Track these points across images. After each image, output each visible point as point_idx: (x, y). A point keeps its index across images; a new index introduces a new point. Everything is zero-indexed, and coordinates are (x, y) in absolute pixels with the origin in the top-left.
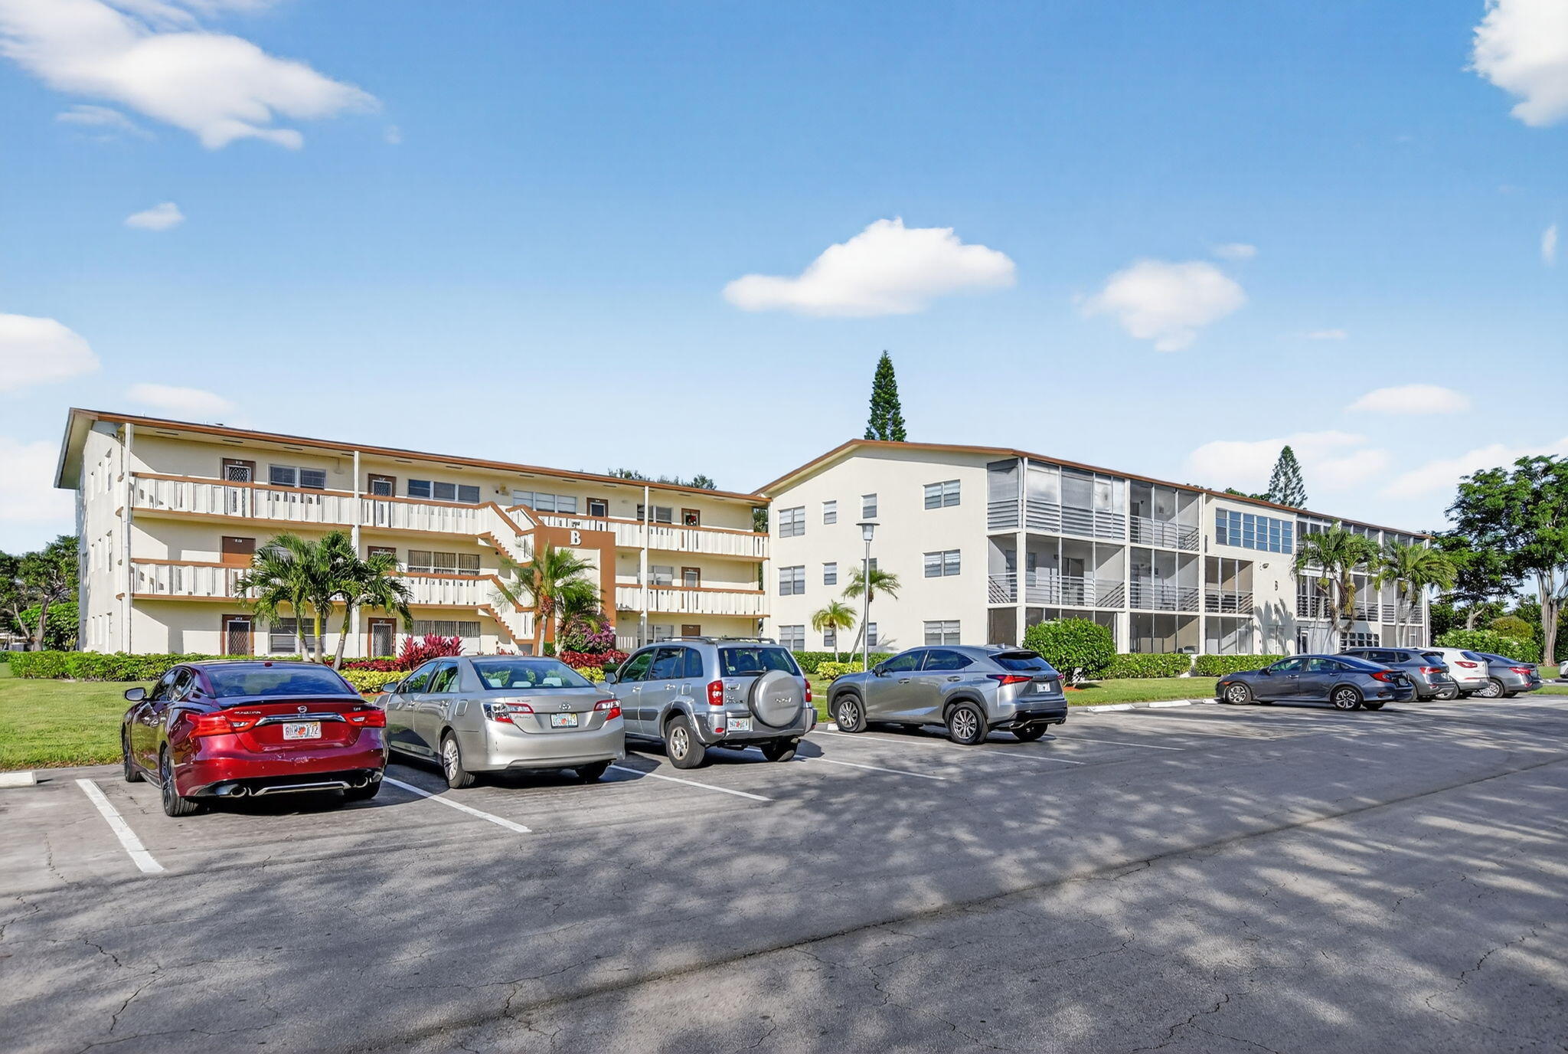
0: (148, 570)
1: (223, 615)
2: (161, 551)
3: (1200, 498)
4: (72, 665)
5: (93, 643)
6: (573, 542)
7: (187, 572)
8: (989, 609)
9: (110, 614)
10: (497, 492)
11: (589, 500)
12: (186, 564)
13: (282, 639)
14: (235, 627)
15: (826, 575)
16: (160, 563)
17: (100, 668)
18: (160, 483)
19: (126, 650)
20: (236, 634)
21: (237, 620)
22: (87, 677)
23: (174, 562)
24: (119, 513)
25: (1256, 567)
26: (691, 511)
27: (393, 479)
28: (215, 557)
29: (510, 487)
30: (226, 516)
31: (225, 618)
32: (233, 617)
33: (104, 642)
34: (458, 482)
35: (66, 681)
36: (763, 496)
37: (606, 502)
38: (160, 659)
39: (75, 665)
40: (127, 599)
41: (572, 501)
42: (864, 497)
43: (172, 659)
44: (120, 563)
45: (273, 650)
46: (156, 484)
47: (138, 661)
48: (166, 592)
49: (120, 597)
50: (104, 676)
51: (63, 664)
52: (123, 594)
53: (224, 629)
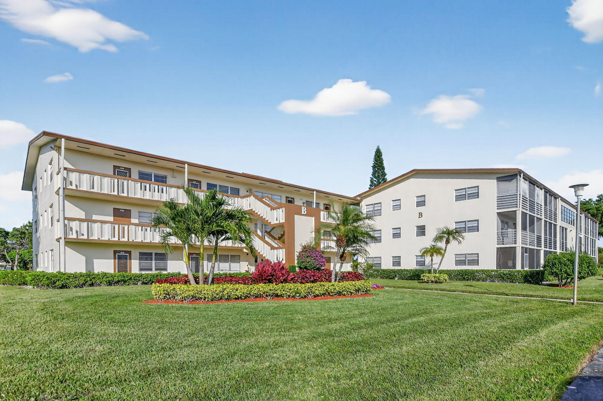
0: (74, 225)
1: (114, 251)
2: (82, 215)
3: (558, 199)
4: (29, 279)
5: (42, 266)
6: (303, 213)
7: (96, 227)
8: (497, 248)
9: (52, 250)
10: (247, 191)
11: (287, 197)
12: (96, 221)
13: (145, 263)
14: (120, 258)
15: (393, 234)
16: (81, 220)
17: (45, 281)
18: (81, 175)
19: (62, 270)
20: (123, 261)
21: (122, 254)
22: (38, 286)
23: (88, 220)
24: (57, 193)
25: (568, 231)
26: (327, 205)
27: (200, 182)
28: (111, 219)
29: (254, 190)
30: (118, 196)
31: (115, 252)
32: (119, 252)
33: (48, 265)
34: (229, 185)
35: (25, 287)
36: (359, 198)
37: (293, 199)
38: (81, 275)
39: (31, 279)
40: (62, 241)
41: (279, 197)
42: (417, 197)
43: (88, 275)
44: (58, 221)
45: (141, 270)
46: (80, 176)
47: (69, 276)
48: (85, 237)
49: (58, 240)
50: (48, 285)
51: (24, 278)
52: (61, 238)
53: (115, 258)
